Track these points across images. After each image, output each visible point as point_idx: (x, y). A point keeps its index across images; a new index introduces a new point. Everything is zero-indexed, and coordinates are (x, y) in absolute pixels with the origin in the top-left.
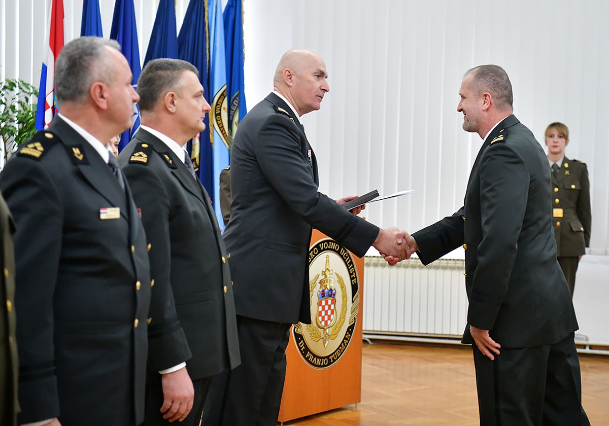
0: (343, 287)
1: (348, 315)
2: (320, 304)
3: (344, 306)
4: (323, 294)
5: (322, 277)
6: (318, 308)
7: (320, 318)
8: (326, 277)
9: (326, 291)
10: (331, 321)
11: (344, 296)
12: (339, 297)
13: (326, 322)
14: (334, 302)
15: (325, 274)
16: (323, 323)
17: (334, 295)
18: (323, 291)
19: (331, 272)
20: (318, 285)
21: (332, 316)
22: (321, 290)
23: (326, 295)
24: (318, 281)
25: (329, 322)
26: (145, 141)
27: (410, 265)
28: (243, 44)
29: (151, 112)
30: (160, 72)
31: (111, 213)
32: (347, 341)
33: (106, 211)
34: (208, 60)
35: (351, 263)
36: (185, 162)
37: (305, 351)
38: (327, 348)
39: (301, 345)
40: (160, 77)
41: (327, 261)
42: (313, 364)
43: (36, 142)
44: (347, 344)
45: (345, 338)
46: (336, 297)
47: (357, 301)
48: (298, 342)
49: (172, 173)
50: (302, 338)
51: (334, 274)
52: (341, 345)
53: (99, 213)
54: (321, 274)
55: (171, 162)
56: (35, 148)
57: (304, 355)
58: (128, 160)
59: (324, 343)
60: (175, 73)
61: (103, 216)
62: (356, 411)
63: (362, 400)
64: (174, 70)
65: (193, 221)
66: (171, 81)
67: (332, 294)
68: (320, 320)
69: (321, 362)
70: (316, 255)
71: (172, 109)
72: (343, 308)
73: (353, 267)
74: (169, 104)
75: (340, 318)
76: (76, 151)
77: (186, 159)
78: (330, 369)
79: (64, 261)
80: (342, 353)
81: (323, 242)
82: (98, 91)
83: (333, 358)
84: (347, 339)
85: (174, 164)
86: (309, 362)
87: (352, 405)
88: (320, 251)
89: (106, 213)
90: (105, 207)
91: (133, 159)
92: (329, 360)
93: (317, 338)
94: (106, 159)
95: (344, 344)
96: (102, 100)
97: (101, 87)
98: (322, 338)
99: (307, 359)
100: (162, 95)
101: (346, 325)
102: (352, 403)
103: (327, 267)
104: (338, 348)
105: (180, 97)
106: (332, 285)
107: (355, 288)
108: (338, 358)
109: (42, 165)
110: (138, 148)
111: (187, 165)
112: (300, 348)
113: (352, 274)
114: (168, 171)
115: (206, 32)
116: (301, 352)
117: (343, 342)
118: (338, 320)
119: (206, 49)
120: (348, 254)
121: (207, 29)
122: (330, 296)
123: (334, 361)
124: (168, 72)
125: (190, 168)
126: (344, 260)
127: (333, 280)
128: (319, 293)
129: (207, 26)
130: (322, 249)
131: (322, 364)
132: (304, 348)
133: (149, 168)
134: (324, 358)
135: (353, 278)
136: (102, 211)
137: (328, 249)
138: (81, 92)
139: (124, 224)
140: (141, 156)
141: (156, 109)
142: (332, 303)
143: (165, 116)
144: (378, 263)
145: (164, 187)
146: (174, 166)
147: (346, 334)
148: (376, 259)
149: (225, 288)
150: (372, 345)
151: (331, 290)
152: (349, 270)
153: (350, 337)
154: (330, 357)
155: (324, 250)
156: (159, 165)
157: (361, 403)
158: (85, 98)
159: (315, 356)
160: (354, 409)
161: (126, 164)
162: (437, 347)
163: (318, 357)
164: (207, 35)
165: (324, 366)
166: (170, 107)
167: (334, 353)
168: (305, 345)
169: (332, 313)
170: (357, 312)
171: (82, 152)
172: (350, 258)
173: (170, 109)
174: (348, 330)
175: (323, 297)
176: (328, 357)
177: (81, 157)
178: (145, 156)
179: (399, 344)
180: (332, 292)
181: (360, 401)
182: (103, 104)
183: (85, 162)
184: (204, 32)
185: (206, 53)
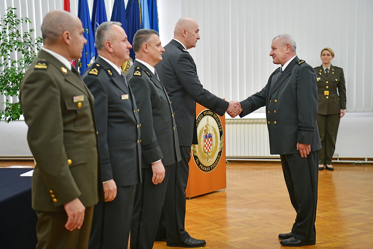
0: (215, 133)
1: (219, 146)
2: (205, 141)
3: (217, 142)
4: (206, 136)
5: (205, 128)
6: (204, 143)
7: (205, 148)
8: (207, 128)
9: (208, 135)
10: (211, 149)
11: (216, 137)
12: (214, 137)
13: (208, 150)
14: (211, 140)
15: (207, 127)
16: (207, 150)
17: (211, 137)
18: (206, 135)
19: (209, 126)
20: (204, 132)
21: (211, 147)
22: (205, 135)
23: (207, 137)
24: (204, 130)
25: (210, 150)
26: (138, 66)
27: (246, 122)
28: (157, 13)
29: (138, 52)
30: (141, 35)
31: (125, 97)
32: (219, 159)
33: (123, 96)
34: (141, 23)
35: (219, 121)
36: (155, 74)
37: (199, 164)
38: (210, 162)
39: (197, 161)
40: (141, 38)
41: (208, 120)
42: (203, 170)
43: (95, 68)
44: (219, 160)
45: (217, 158)
46: (212, 138)
47: (223, 139)
48: (195, 159)
49: (151, 79)
50: (197, 158)
51: (211, 127)
52: (216, 161)
53: (121, 97)
54: (205, 127)
55: (149, 74)
56: (95, 71)
57: (199, 166)
58: (133, 75)
59: (208, 160)
60: (147, 35)
61: (123, 98)
62: (224, 192)
63: (227, 187)
64: (147, 34)
65: (160, 100)
66: (145, 39)
67: (210, 136)
68: (206, 149)
69: (207, 169)
70: (202, 118)
71: (146, 51)
72: (216, 143)
73: (220, 123)
74: (145, 49)
75: (215, 148)
76: (109, 71)
77: (155, 73)
78: (211, 172)
79: (109, 117)
80: (216, 165)
81: (205, 111)
82: (108, 44)
83: (212, 167)
84: (218, 158)
85: (151, 75)
86: (201, 169)
87: (222, 190)
88: (204, 116)
89: (123, 97)
90: (123, 95)
91: (135, 74)
92: (211, 168)
93: (204, 158)
94: (120, 73)
95: (217, 161)
96: (110, 48)
97: (109, 43)
98: (207, 158)
99: (200, 168)
100: (142, 45)
101: (218, 151)
102: (222, 189)
103: (208, 123)
104: (214, 162)
105: (150, 46)
106: (210, 132)
107: (221, 133)
108: (215, 167)
109: (98, 78)
110: (136, 70)
111: (155, 75)
112: (196, 163)
113: (220, 126)
114: (149, 78)
115: (139, 9)
116: (197, 164)
117: (217, 159)
118: (214, 149)
119: (140, 17)
120: (217, 117)
121: (140, 7)
122: (210, 137)
123: (213, 168)
124: (144, 35)
125: (157, 76)
126: (216, 120)
127: (210, 129)
128: (204, 136)
129: (140, 6)
130: (205, 114)
131: (207, 170)
132: (198, 162)
133: (142, 78)
134: (208, 167)
135: (220, 128)
136: (122, 96)
137: (208, 115)
138: (102, 46)
139: (130, 101)
140: (138, 73)
141: (140, 51)
142: (211, 141)
143: (143, 54)
144: (230, 122)
145: (148, 86)
146: (151, 76)
147: (218, 156)
148: (229, 120)
149: (174, 128)
150: (229, 163)
151: (210, 134)
152: (218, 124)
153: (220, 157)
154: (211, 167)
155: (206, 115)
156: (145, 76)
157: (226, 189)
158: (103, 48)
159: (204, 166)
160: (223, 192)
161: (132, 77)
162: (262, 163)
163: (205, 167)
164: (140, 10)
165: (208, 171)
166: (145, 50)
167: (212, 165)
168: (199, 161)
169: (211, 145)
170: (223, 145)
171: (111, 72)
172: (218, 119)
173: (145, 51)
174: (219, 154)
175: (206, 138)
176: (210, 167)
177: (111, 74)
178: (139, 72)
179: (242, 163)
180: (210, 135)
181: (226, 188)
182: (111, 50)
183: (113, 76)
184: (138, 9)
185: (140, 19)
